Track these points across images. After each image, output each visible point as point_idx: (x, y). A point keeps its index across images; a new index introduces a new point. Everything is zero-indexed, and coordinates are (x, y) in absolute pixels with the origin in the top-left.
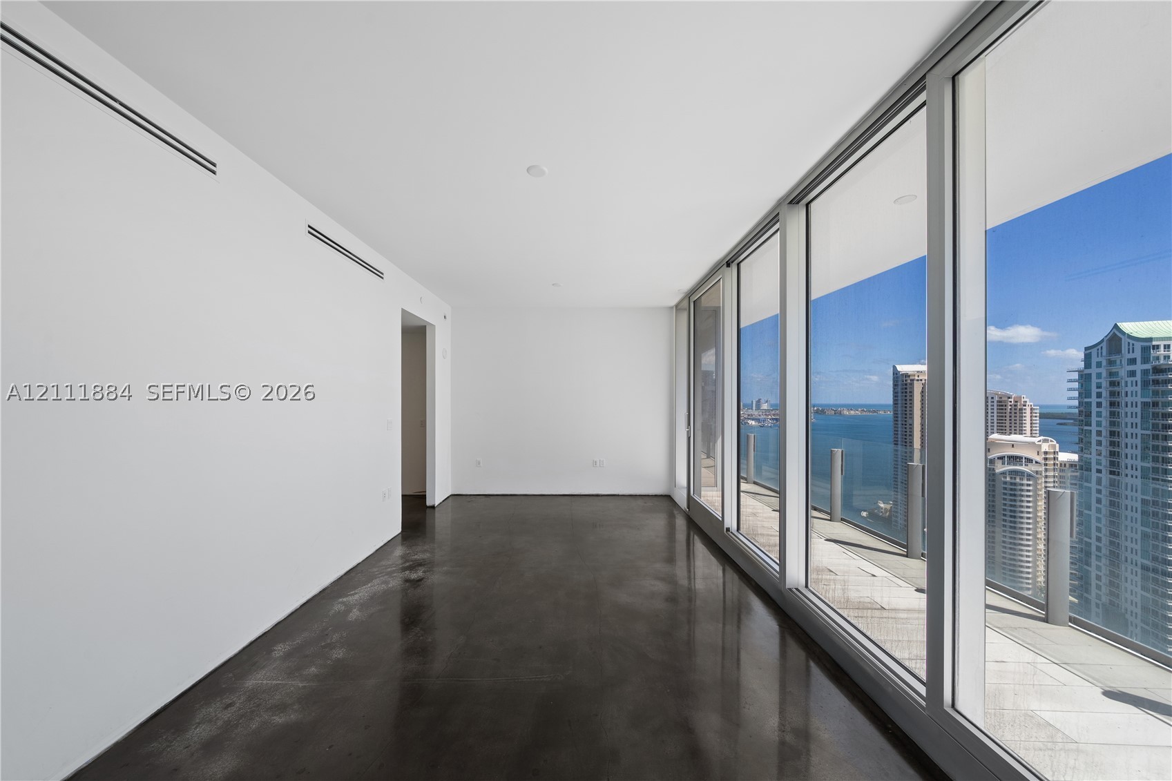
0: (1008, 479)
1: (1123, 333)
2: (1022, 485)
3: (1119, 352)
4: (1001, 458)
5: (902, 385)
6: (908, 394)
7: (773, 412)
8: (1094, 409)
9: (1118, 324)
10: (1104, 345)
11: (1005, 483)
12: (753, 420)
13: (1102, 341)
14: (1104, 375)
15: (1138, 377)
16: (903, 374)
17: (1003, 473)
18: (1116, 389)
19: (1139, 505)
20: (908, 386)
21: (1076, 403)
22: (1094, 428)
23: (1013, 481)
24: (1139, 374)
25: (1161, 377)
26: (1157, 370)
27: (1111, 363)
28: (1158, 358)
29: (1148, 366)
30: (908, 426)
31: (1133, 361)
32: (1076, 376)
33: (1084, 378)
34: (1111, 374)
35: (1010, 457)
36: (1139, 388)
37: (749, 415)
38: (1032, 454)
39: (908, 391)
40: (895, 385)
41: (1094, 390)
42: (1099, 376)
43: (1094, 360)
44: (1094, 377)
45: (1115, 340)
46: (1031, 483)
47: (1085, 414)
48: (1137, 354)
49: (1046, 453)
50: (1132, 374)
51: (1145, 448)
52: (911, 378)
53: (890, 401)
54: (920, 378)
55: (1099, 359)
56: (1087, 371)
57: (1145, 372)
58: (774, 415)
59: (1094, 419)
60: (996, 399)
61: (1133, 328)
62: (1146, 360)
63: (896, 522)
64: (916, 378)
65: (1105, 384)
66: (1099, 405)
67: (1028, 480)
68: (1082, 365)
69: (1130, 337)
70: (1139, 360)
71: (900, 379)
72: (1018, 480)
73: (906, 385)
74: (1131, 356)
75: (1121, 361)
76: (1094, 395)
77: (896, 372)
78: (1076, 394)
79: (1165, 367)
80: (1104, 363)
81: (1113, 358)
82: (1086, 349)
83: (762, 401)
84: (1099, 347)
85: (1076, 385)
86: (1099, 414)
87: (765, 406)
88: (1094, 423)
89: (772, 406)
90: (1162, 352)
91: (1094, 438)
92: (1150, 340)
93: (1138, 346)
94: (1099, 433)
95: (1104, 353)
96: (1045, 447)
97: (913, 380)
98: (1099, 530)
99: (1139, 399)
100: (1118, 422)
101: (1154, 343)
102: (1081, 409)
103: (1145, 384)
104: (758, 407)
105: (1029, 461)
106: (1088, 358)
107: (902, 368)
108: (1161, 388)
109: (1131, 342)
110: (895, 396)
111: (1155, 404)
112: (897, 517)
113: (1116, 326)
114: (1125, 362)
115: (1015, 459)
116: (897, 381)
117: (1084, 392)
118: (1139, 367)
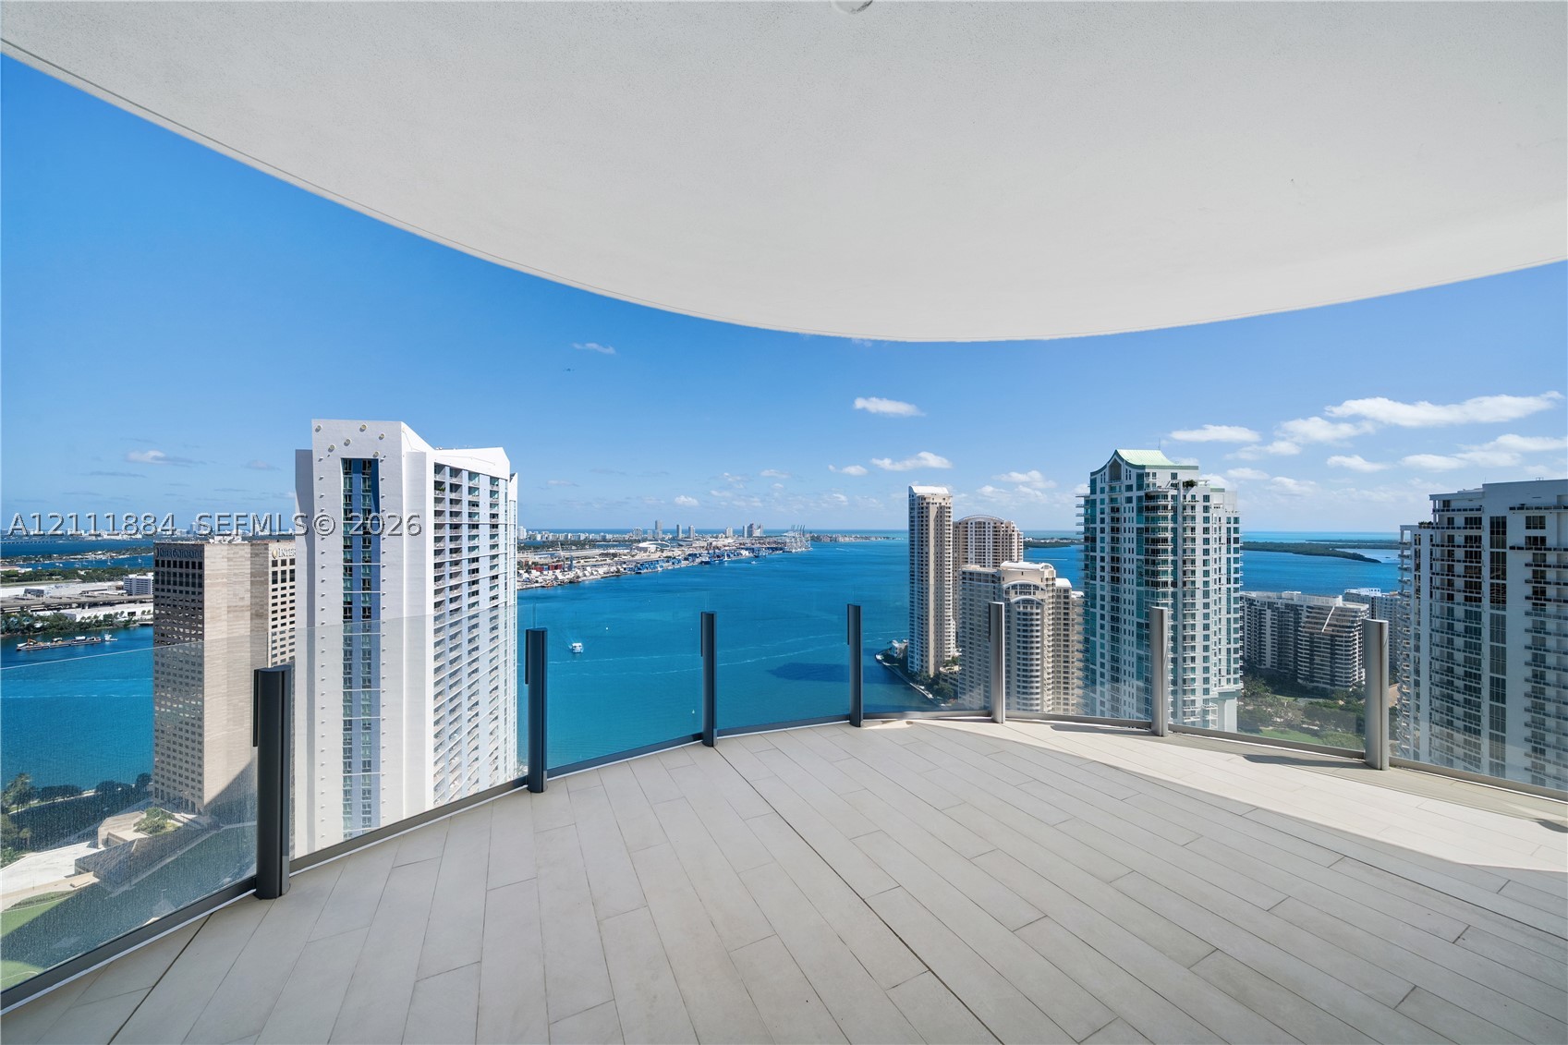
0: (1021, 609)
1: (1122, 460)
2: (1032, 614)
3: (1118, 478)
4: (1014, 587)
5: (918, 508)
6: (924, 519)
7: (768, 540)
8: (1099, 535)
9: (1119, 451)
10: (1107, 470)
11: (1019, 613)
12: (746, 549)
13: (1105, 467)
14: (1107, 501)
15: (1134, 504)
16: (919, 497)
17: (1018, 603)
18: (1116, 515)
19: (1134, 628)
20: (924, 510)
21: (1082, 529)
22: (1098, 554)
23: (1025, 611)
24: (1134, 500)
25: (1152, 504)
26: (1149, 497)
27: (1112, 489)
28: (1148, 485)
29: (1142, 493)
30: (924, 555)
31: (1129, 488)
32: (1082, 501)
33: (1090, 503)
34: (1112, 500)
35: (1021, 585)
36: (1134, 514)
37: (741, 544)
38: (1038, 582)
39: (924, 515)
40: (912, 509)
41: (1099, 517)
42: (1102, 501)
43: (1099, 485)
44: (1098, 502)
45: (1116, 466)
46: (1039, 611)
47: (1090, 539)
48: (1133, 482)
49: (1047, 579)
50: (1129, 500)
51: (1140, 574)
52: (927, 501)
53: (907, 527)
54: (935, 501)
55: (1103, 485)
56: (1093, 497)
57: (1139, 499)
58: (769, 543)
59: (1098, 544)
60: (992, 525)
61: (1131, 456)
62: (1140, 487)
63: (912, 663)
64: (932, 501)
65: (1107, 510)
66: (1103, 531)
67: (1037, 608)
68: (1088, 491)
69: (1127, 463)
70: (1135, 488)
71: (916, 502)
72: (1029, 609)
73: (922, 508)
74: (1129, 483)
75: (1120, 487)
76: (1098, 520)
77: (912, 495)
78: (1082, 520)
79: (1153, 494)
80: (1107, 489)
81: (1114, 484)
82: (1092, 474)
83: (755, 527)
84: (1103, 473)
85: (1082, 511)
86: (1102, 540)
87: (757, 533)
88: (1098, 549)
89: (765, 532)
90: (1151, 479)
91: (1098, 564)
92: (1143, 467)
93: (1134, 472)
94: (1103, 559)
95: (1107, 479)
96: (1047, 575)
97: (928, 503)
98: (1102, 656)
99: (1135, 525)
100: (1118, 548)
101: (1147, 471)
102: (1088, 535)
103: (1140, 510)
104: (750, 534)
105: (1036, 587)
106: (1093, 483)
107: (919, 490)
108: (1151, 515)
109: (1129, 469)
110: (912, 521)
111: (1147, 530)
112: (912, 657)
113: (1116, 453)
114: (1123, 488)
115: (1025, 588)
116: (913, 504)
117: (1090, 519)
118: (1135, 494)
